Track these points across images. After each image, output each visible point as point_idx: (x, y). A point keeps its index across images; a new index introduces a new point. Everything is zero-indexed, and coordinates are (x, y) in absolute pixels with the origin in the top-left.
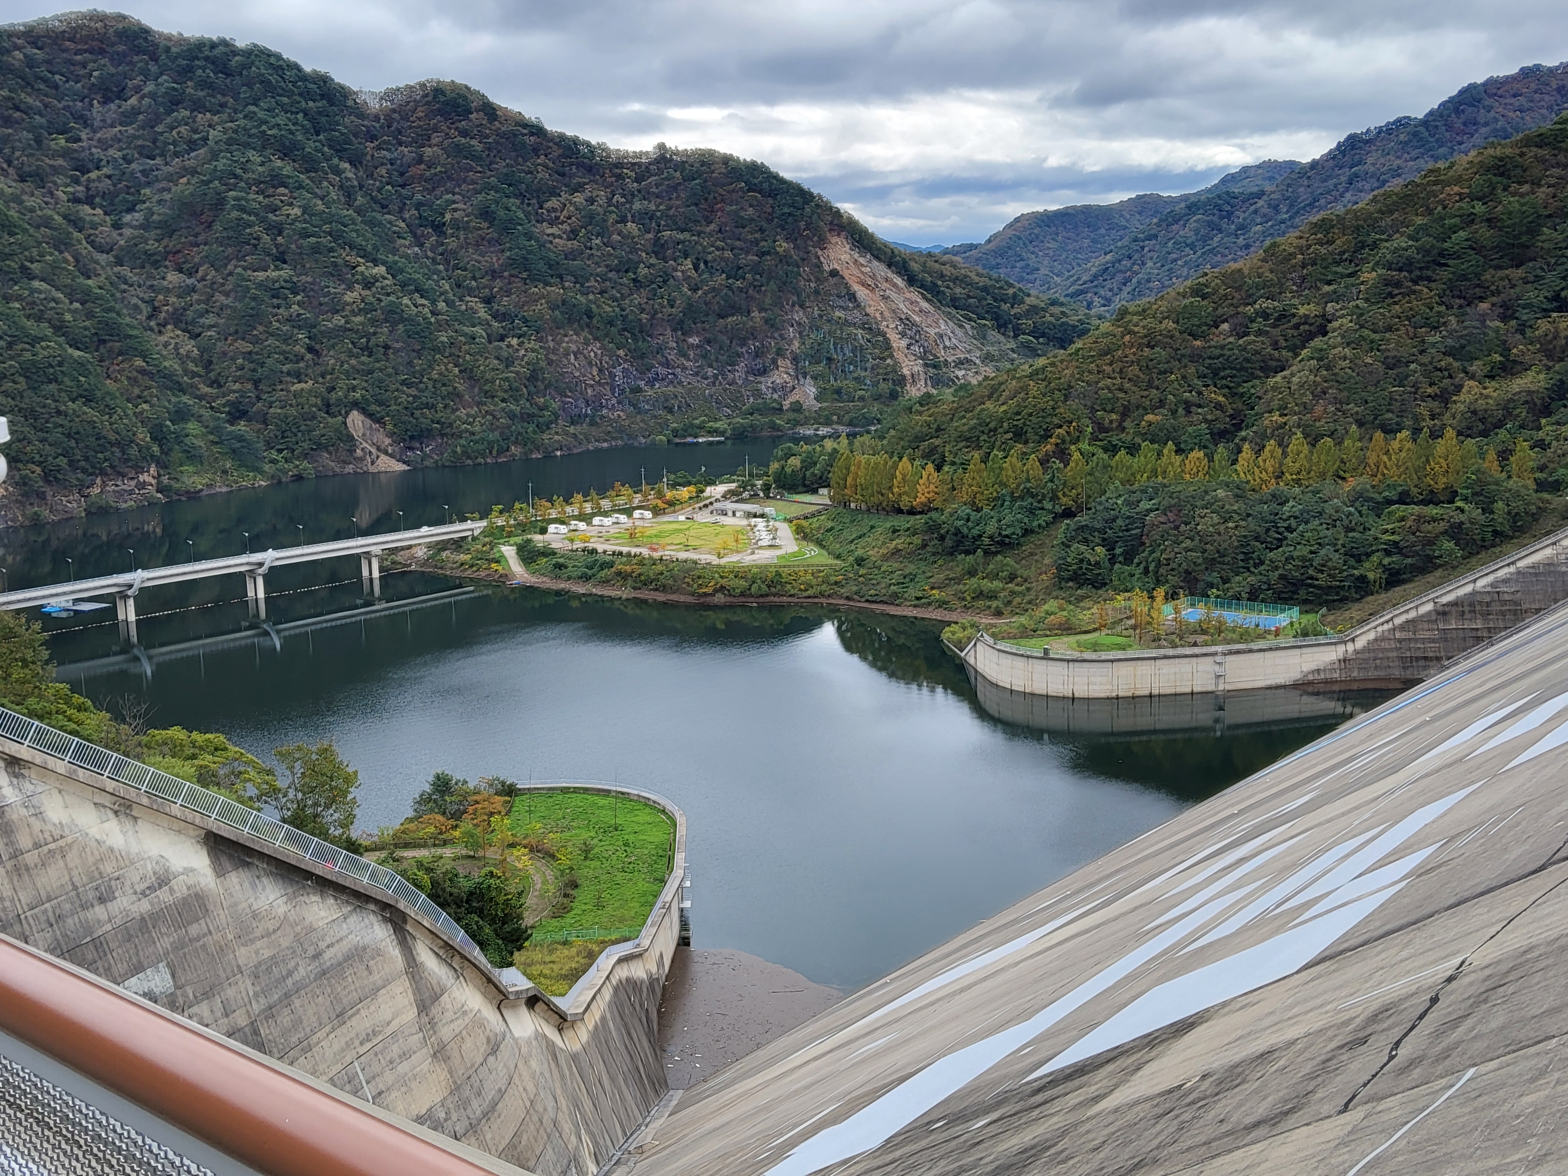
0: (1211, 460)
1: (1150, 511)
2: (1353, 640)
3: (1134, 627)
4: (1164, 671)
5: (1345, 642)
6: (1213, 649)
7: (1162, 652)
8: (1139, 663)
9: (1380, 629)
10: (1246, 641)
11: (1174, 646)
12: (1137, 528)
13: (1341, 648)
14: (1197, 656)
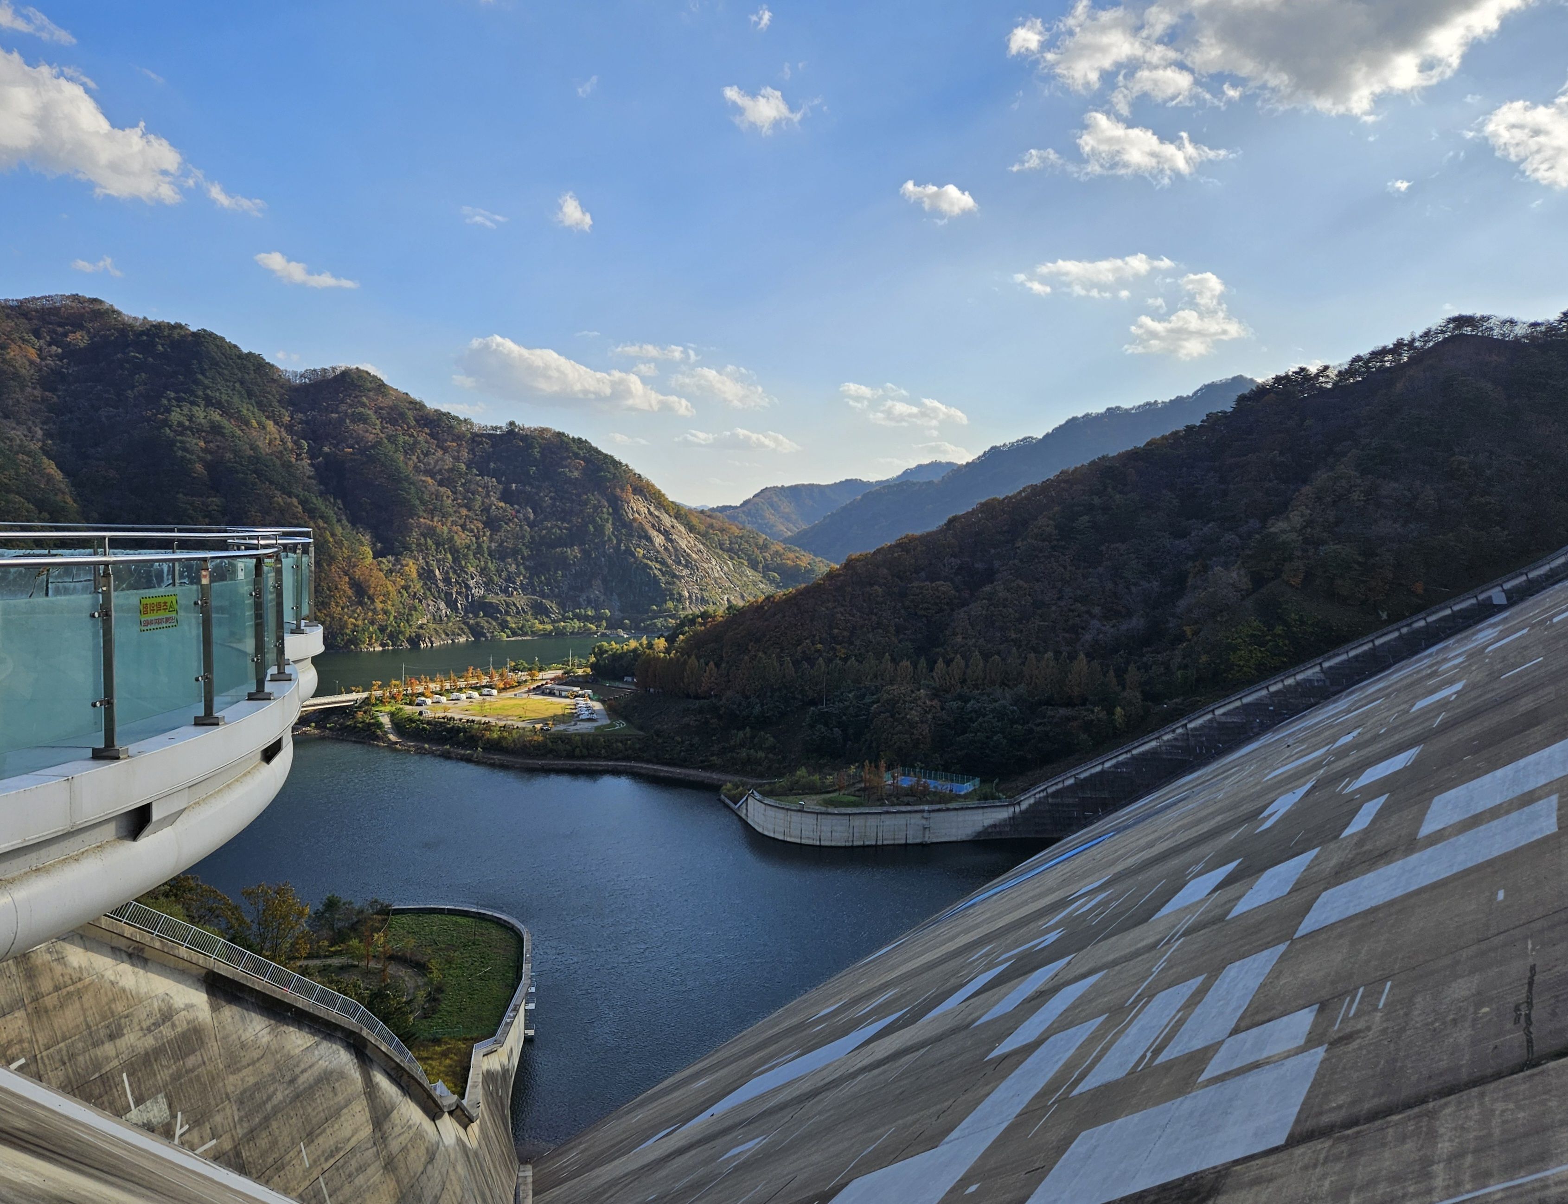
0: (915, 667)
1: (873, 703)
2: (1019, 804)
3: (864, 789)
4: (887, 823)
5: (1014, 805)
6: (921, 807)
7: (885, 809)
8: (869, 816)
9: (1037, 796)
10: (946, 803)
11: (893, 805)
12: (864, 715)
13: (1011, 809)
14: (910, 812)
